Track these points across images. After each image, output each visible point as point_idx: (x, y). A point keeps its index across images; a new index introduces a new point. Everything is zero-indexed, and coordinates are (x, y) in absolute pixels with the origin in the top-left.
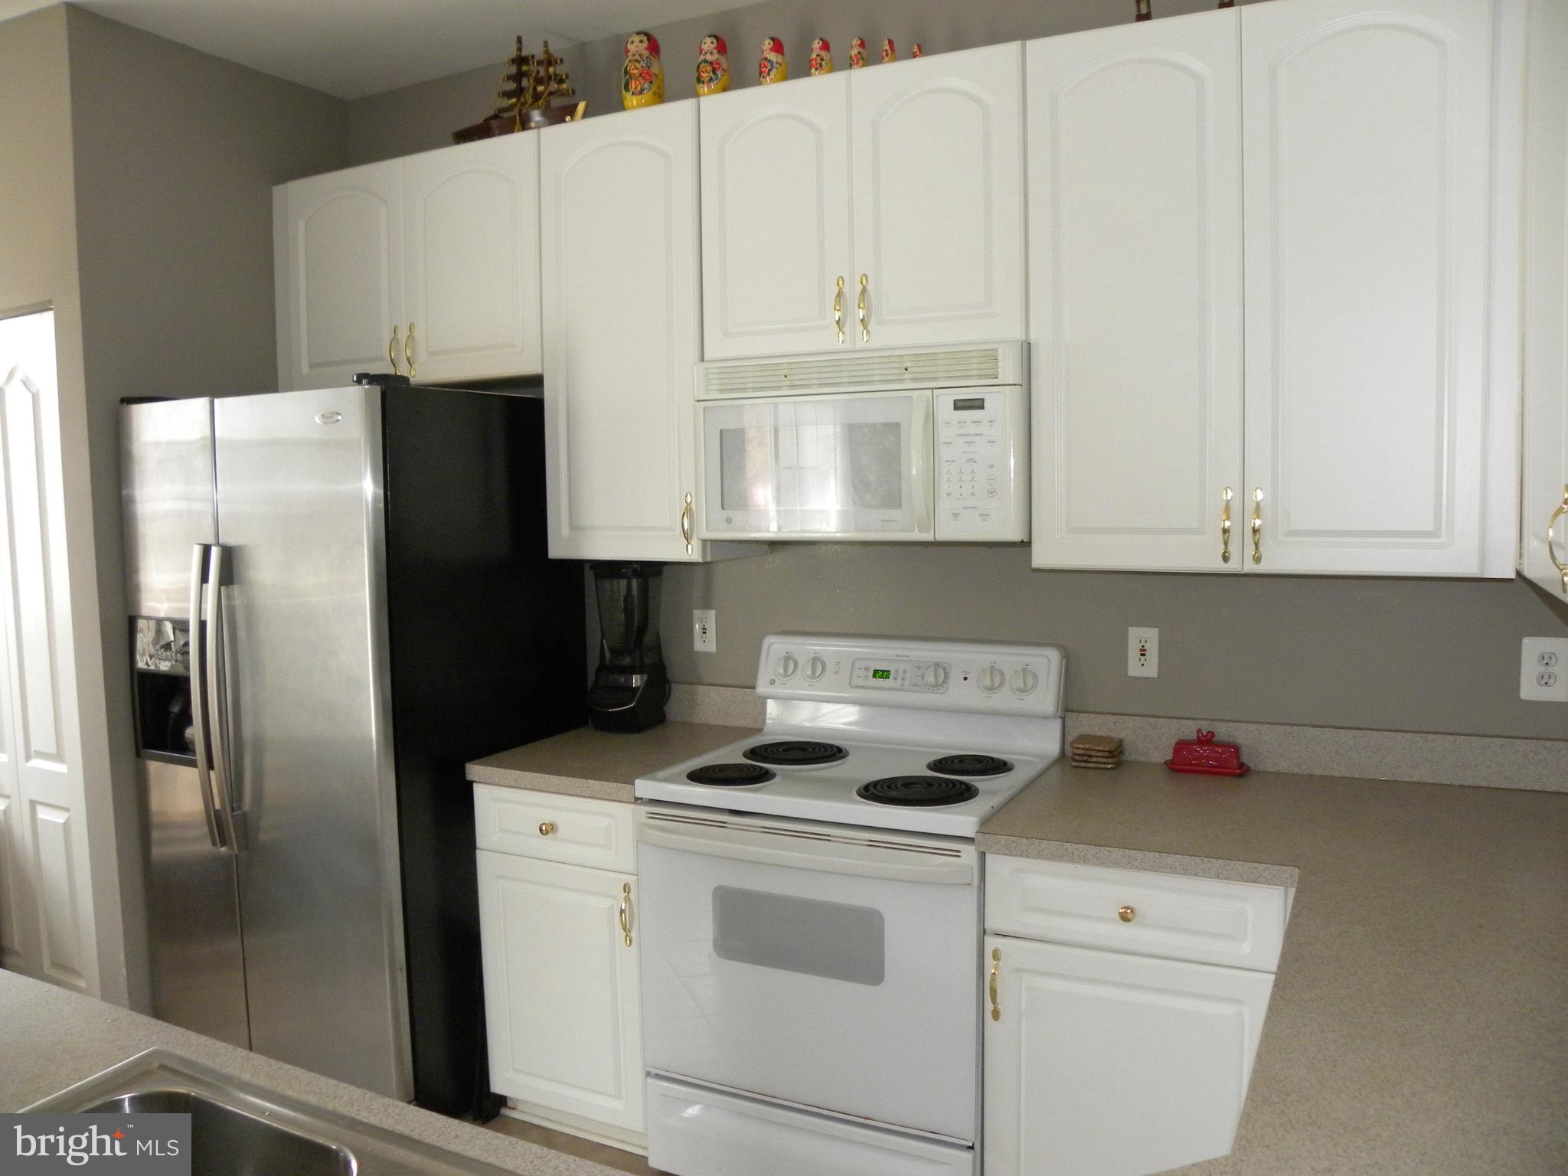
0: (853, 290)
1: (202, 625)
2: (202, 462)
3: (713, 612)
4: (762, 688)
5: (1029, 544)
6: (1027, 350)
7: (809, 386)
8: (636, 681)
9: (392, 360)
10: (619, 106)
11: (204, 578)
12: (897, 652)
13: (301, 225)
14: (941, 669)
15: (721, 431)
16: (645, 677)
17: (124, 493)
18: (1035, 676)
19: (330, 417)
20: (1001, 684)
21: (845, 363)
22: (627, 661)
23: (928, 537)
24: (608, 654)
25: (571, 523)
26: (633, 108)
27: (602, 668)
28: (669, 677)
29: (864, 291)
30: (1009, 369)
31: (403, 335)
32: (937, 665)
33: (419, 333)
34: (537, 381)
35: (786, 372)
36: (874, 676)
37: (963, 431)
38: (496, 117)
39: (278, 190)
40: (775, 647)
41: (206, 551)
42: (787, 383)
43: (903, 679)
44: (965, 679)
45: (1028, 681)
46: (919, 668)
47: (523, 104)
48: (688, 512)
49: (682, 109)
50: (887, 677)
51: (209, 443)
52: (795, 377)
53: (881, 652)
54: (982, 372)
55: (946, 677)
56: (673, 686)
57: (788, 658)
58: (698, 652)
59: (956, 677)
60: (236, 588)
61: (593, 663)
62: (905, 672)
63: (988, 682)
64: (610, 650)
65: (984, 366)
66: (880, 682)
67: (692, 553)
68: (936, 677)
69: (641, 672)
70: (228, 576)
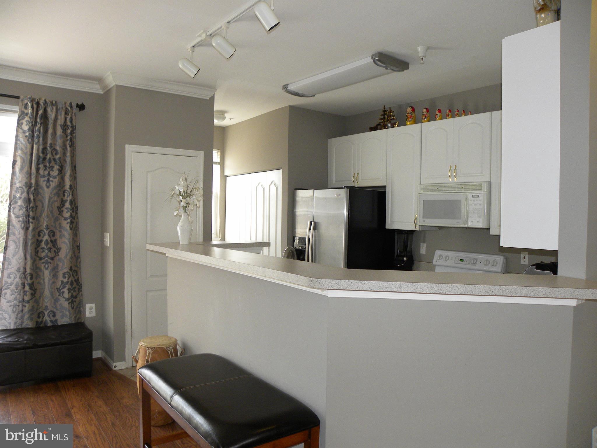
0: (453, 168)
1: (309, 239)
2: (311, 203)
3: (425, 244)
4: (434, 262)
5: (489, 229)
6: (490, 184)
7: (442, 191)
8: (405, 259)
9: (353, 181)
10: (405, 124)
11: (310, 229)
12: (466, 255)
13: (334, 149)
14: (476, 260)
15: (423, 201)
16: (407, 258)
17: (294, 211)
18: (497, 262)
19: (338, 195)
20: (489, 264)
21: (450, 186)
22: (403, 254)
23: (466, 226)
24: (399, 252)
25: (391, 220)
26: (409, 125)
27: (398, 256)
28: (414, 259)
29: (456, 169)
30: (485, 188)
31: (356, 175)
32: (475, 259)
33: (360, 175)
34: (385, 187)
35: (437, 187)
36: (460, 261)
37: (474, 202)
38: (379, 125)
39: (330, 140)
40: (438, 253)
41: (311, 222)
42: (437, 190)
43: (466, 262)
44: (481, 262)
45: (495, 264)
46: (471, 259)
47: (385, 122)
48: (416, 219)
49: (418, 126)
50: (463, 261)
51: (313, 197)
52: (440, 189)
53: (462, 255)
54: (479, 189)
55: (476, 262)
56: (415, 262)
57: (441, 256)
58: (421, 254)
59: (478, 262)
60: (316, 231)
61: (396, 254)
62: (467, 260)
63: (485, 263)
64: (400, 252)
65: (479, 187)
66: (461, 262)
67: (416, 228)
68: (473, 261)
69: (406, 257)
70: (315, 229)
